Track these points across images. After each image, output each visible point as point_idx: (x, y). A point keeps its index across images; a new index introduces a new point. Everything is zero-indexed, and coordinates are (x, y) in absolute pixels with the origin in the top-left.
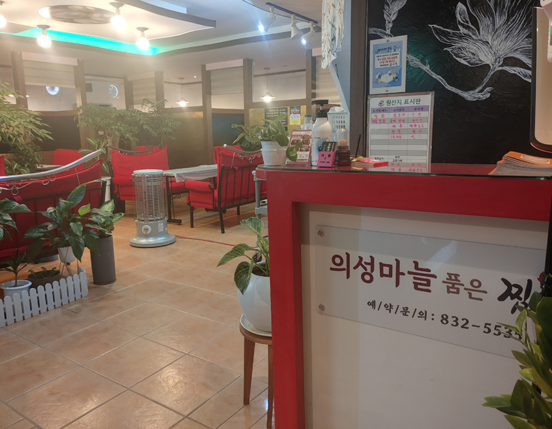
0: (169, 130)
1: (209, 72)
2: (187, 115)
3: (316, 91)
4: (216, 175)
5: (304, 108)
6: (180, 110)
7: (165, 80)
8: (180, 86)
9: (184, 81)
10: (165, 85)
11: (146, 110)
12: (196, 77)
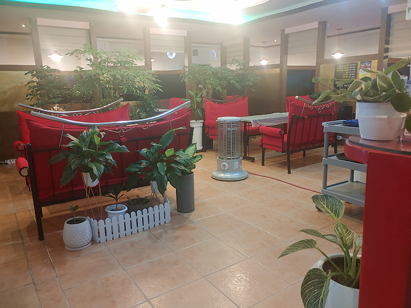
0: (251, 84)
1: (287, 35)
2: (266, 71)
3: (389, 46)
4: (287, 122)
5: (375, 63)
6: (261, 67)
7: (251, 44)
8: (263, 49)
9: (266, 45)
10: (251, 49)
11: (234, 68)
12: (277, 41)
